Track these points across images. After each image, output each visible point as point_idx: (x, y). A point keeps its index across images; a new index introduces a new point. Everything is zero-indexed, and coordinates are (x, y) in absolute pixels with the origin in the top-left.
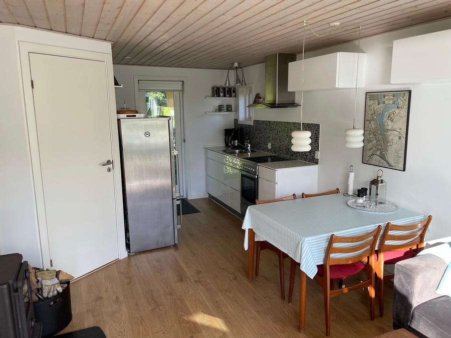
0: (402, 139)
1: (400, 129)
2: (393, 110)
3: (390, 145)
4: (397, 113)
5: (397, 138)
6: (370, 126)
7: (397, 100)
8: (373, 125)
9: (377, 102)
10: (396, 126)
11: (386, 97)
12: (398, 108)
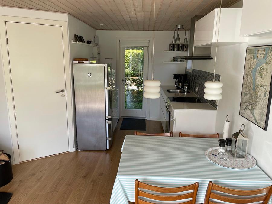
0: (267, 96)
1: (266, 86)
2: (263, 66)
3: (258, 101)
4: (265, 69)
5: (263, 95)
6: (247, 80)
7: (267, 54)
8: (249, 79)
9: (253, 57)
10: (263, 82)
11: (259, 52)
12: (267, 63)
